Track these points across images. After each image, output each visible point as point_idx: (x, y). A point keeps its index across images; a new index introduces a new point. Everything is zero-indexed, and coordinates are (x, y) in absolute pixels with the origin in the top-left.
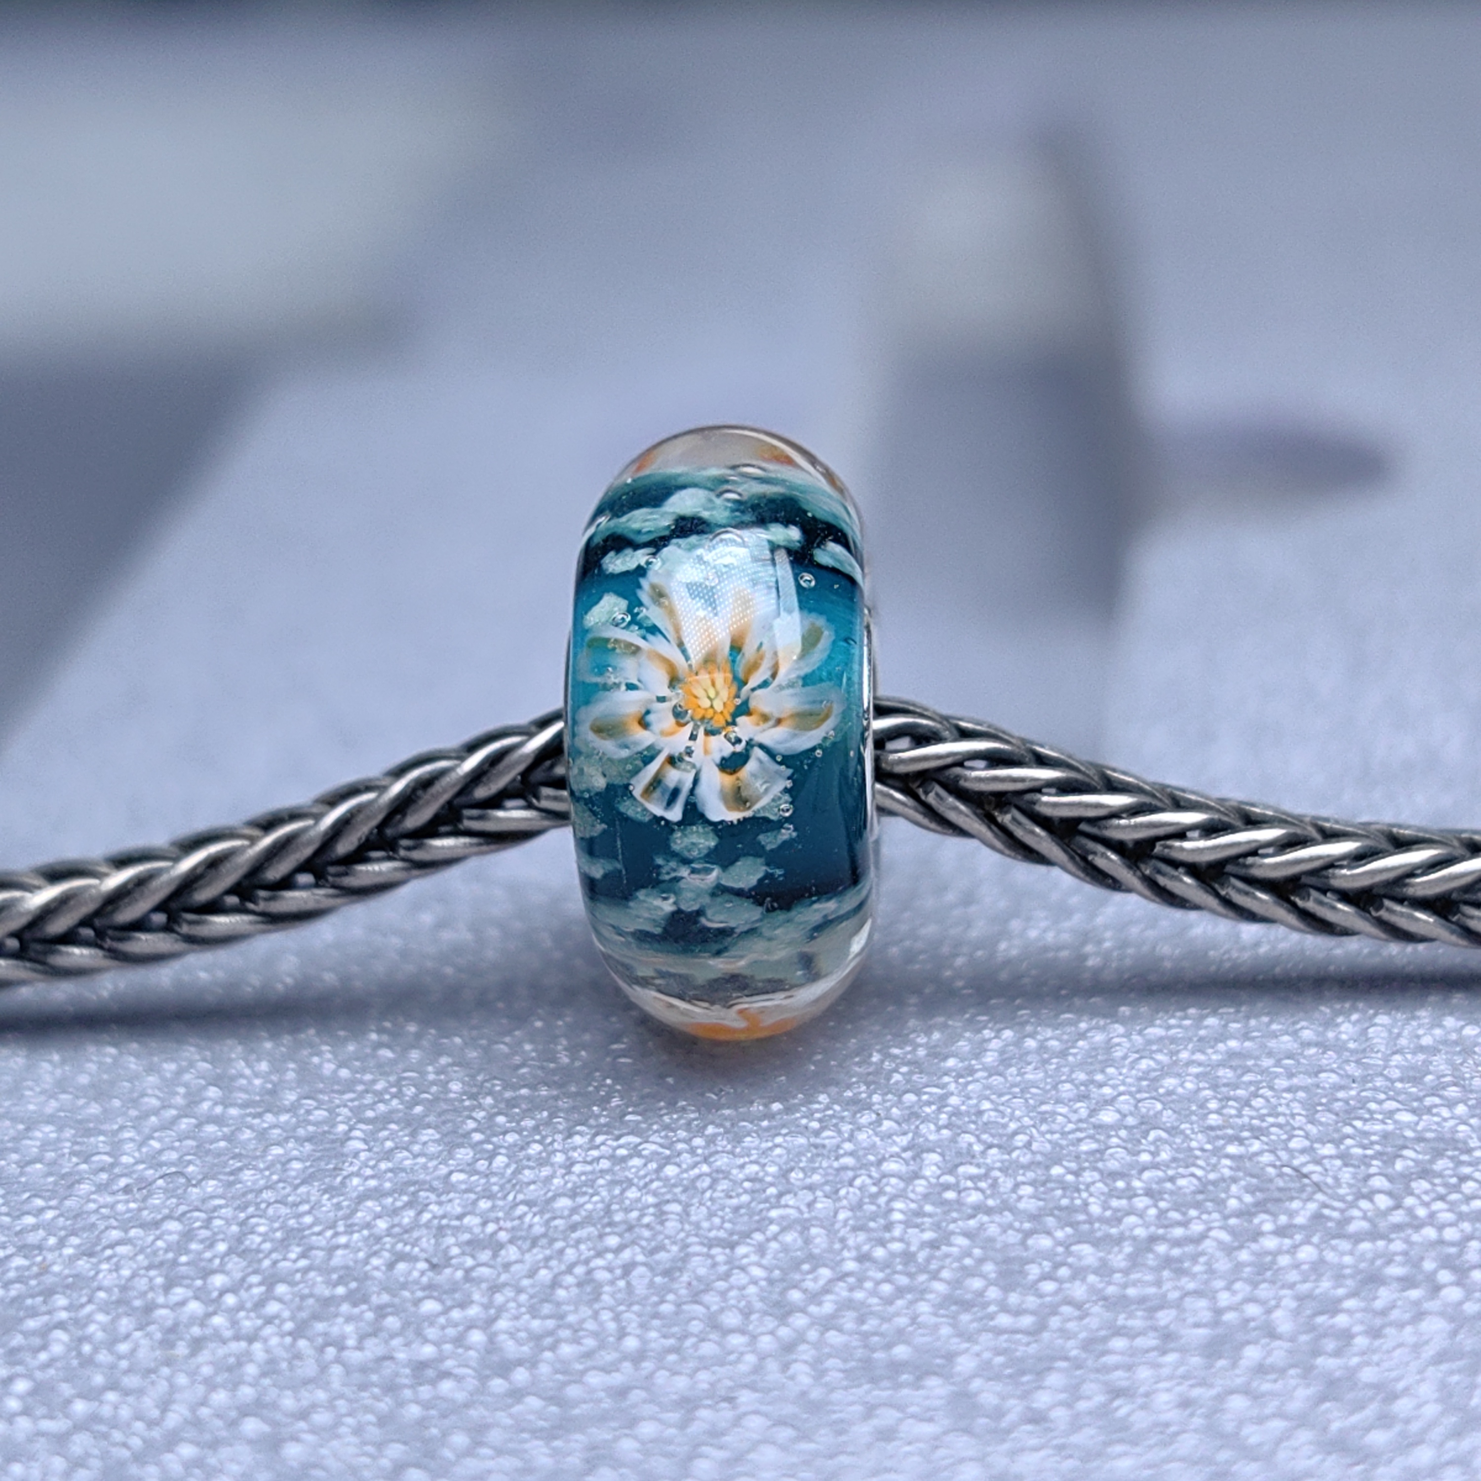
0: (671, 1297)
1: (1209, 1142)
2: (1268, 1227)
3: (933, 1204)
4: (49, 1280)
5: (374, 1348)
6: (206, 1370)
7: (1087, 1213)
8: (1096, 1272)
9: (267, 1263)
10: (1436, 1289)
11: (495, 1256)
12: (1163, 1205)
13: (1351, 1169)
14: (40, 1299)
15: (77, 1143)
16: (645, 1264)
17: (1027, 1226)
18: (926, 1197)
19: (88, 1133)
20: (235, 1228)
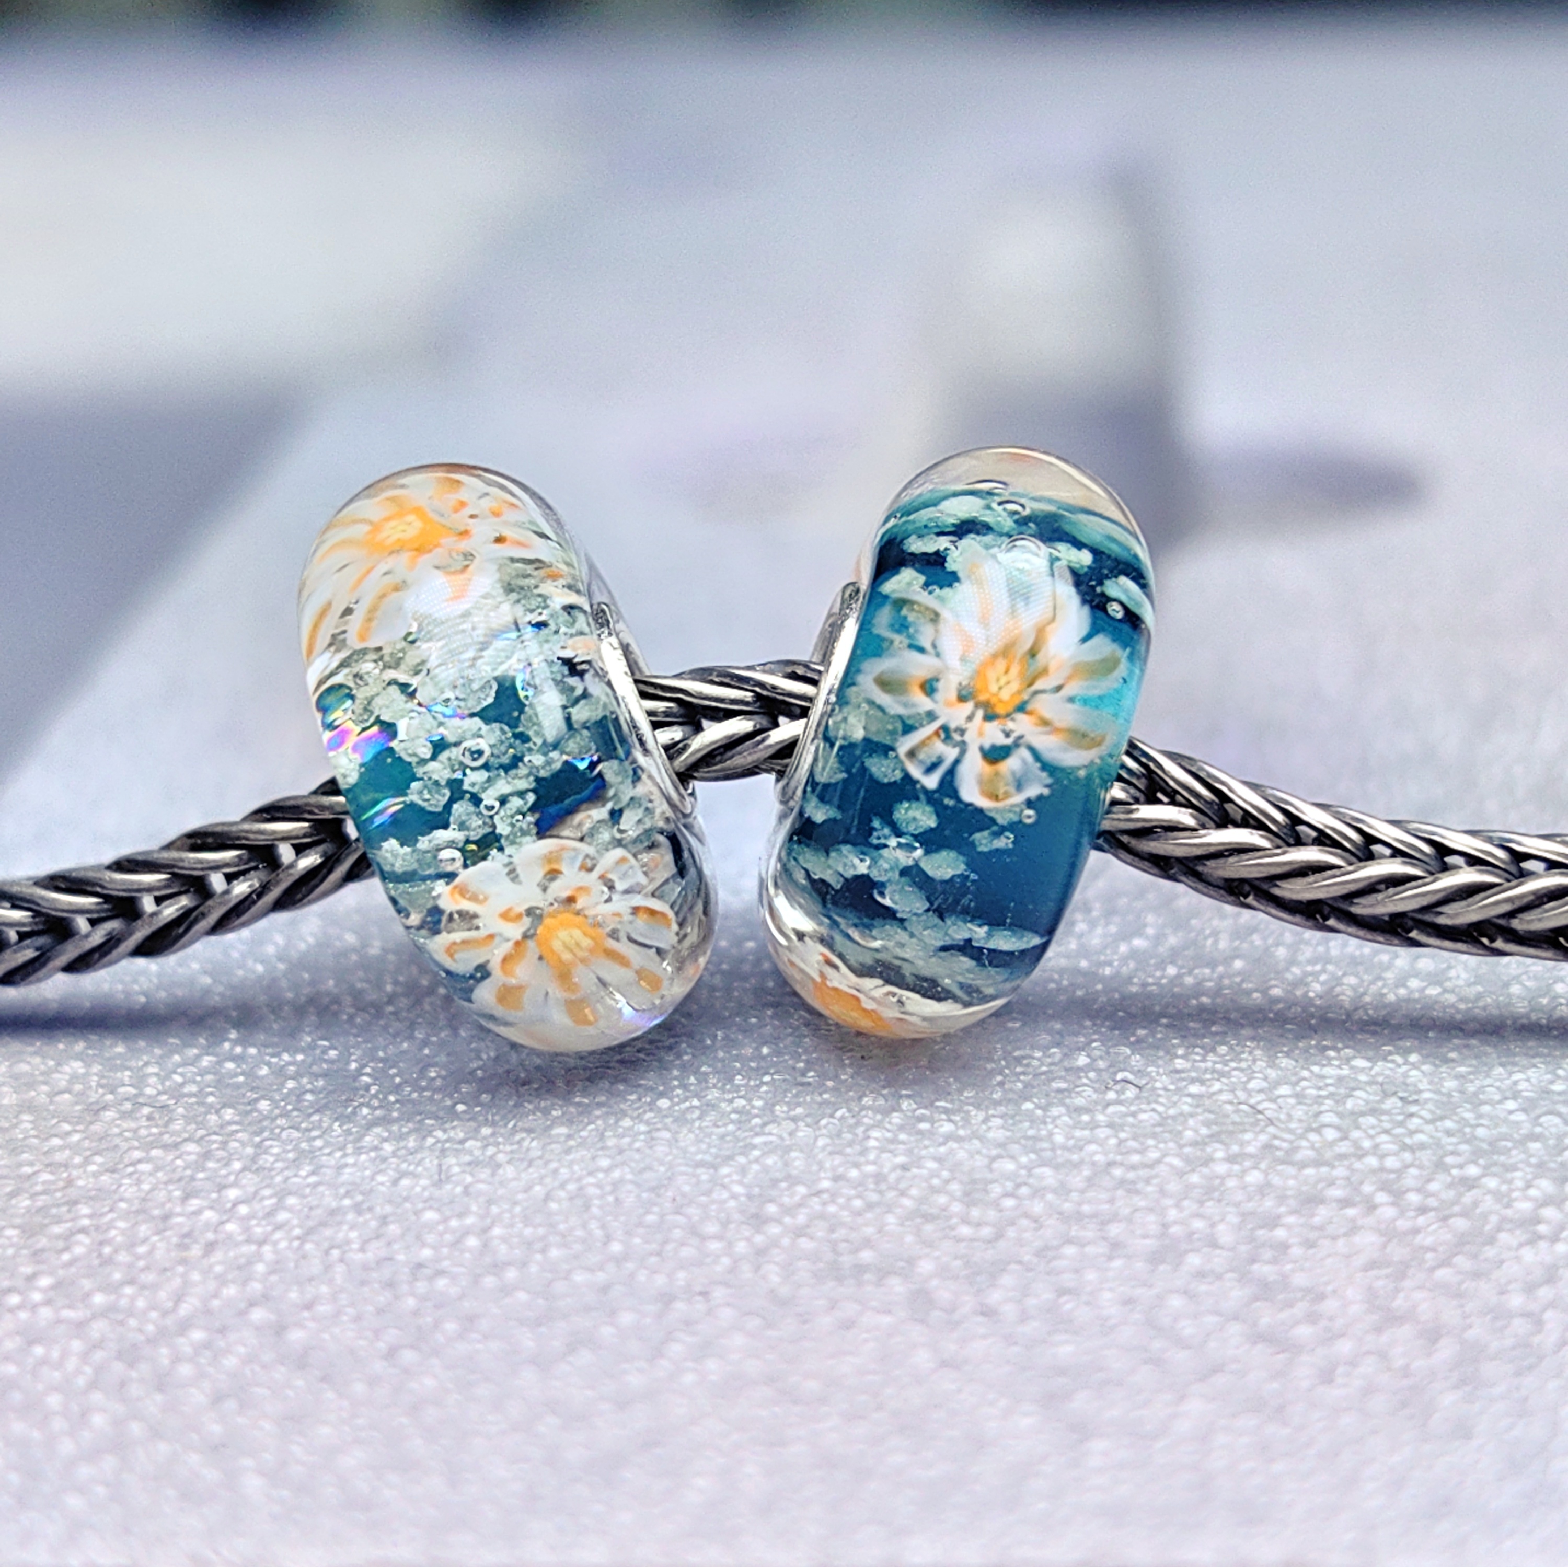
0: (656, 1209)
1: (1172, 1083)
2: (1220, 1154)
3: (910, 1134)
4: (72, 1193)
5: (375, 1250)
6: (218, 1269)
7: (1052, 1142)
8: (1055, 1191)
9: (278, 1179)
10: (1372, 1207)
12: (1123, 1135)
13: (1304, 1107)
14: (65, 1209)
15: (103, 1077)
16: (632, 1182)
17: (994, 1152)
18: (901, 1128)
19: (114, 1069)
20: (250, 1150)
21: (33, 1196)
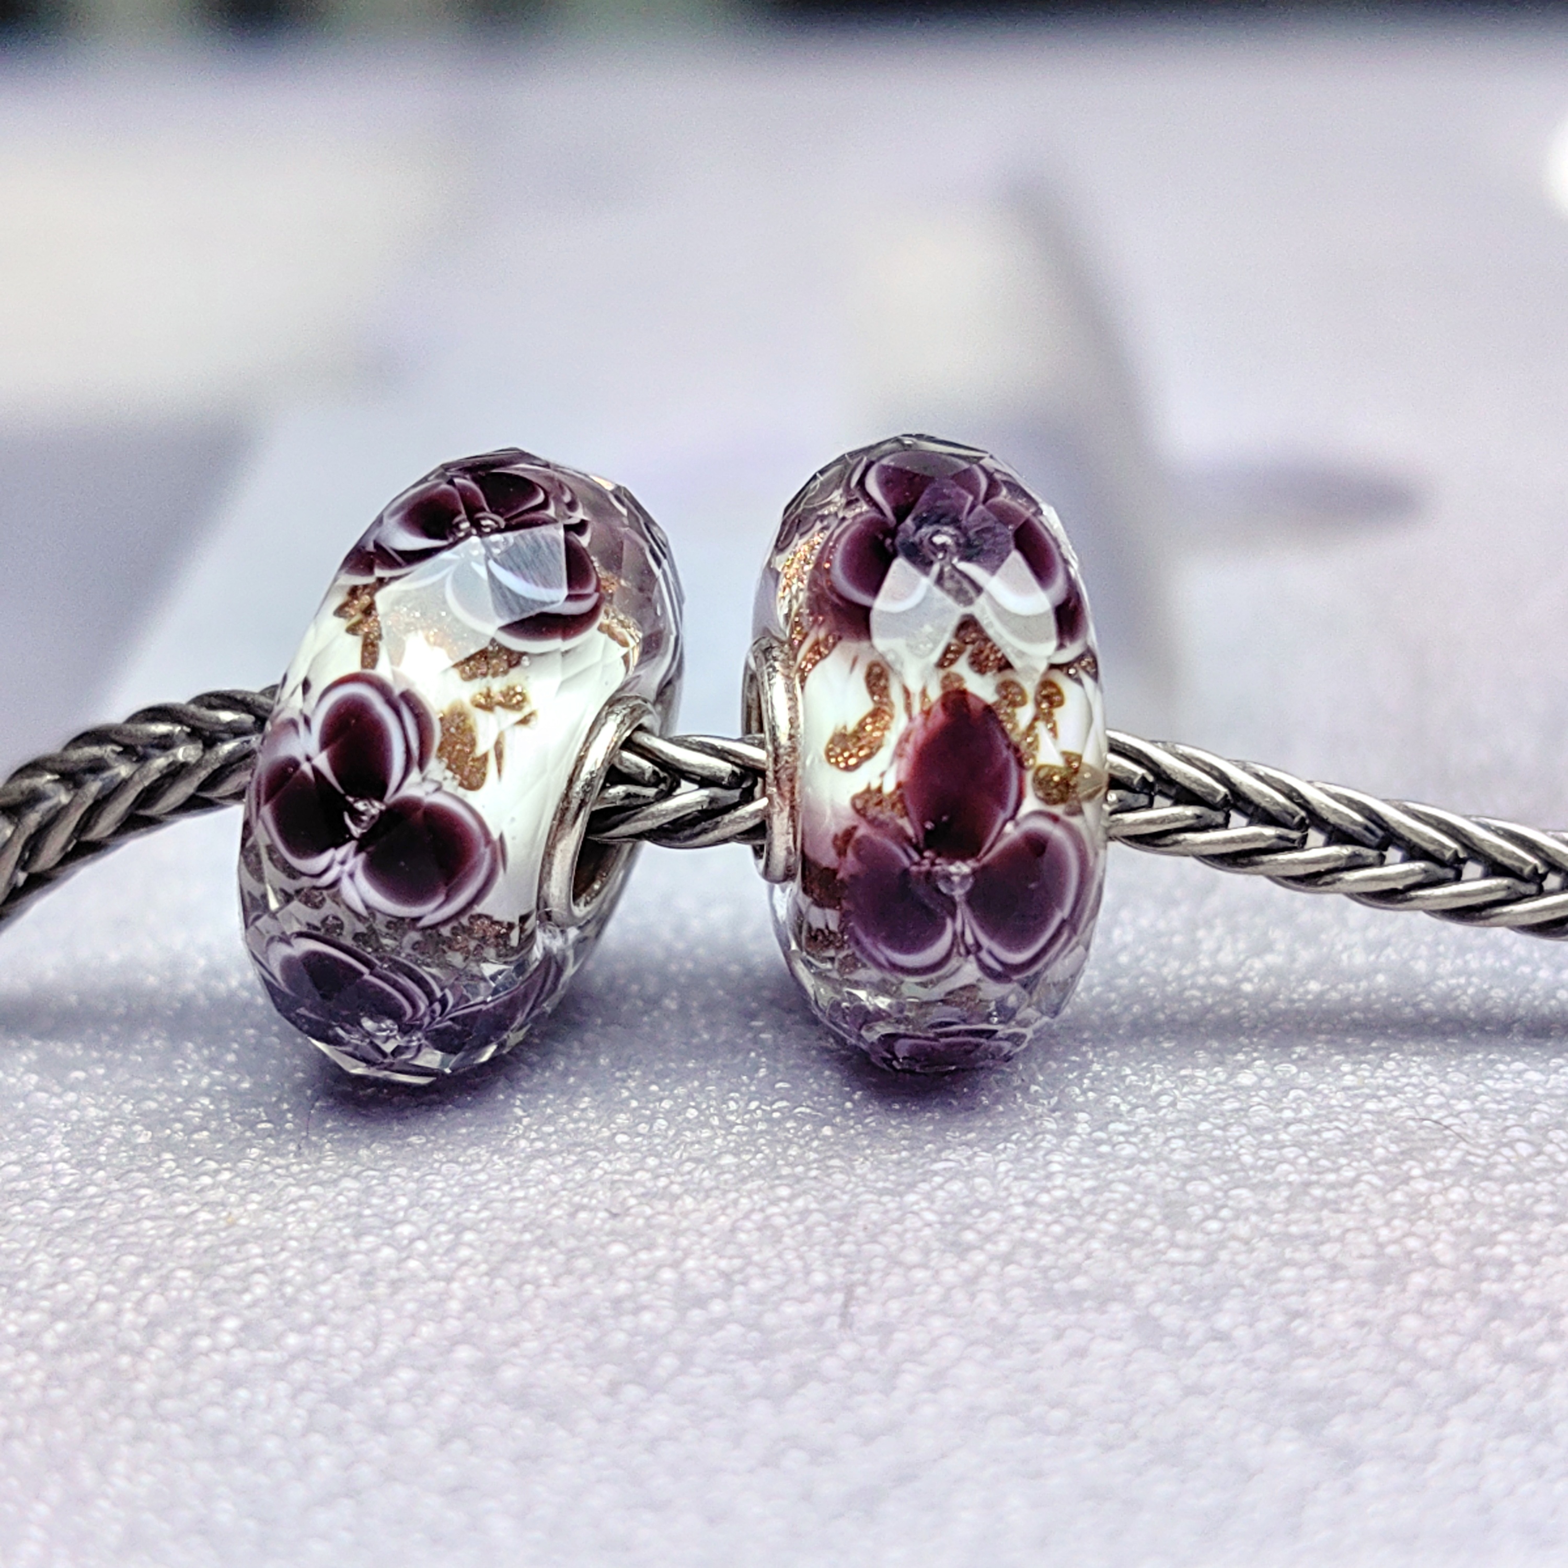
0: (849, 1238)
1: (1348, 1100)
2: (1417, 1172)
3: (1090, 1157)
4: (238, 1232)
5: (567, 1288)
6: (411, 1307)
7: (1240, 1163)
8: (1257, 1212)
9: (450, 1215)
11: (671, 1206)
12: (1311, 1154)
13: (1488, 1122)
14: (233, 1249)
16: (819, 1211)
17: (1183, 1174)
18: (1081, 1151)
20: (412, 1185)
21: (197, 1236)
